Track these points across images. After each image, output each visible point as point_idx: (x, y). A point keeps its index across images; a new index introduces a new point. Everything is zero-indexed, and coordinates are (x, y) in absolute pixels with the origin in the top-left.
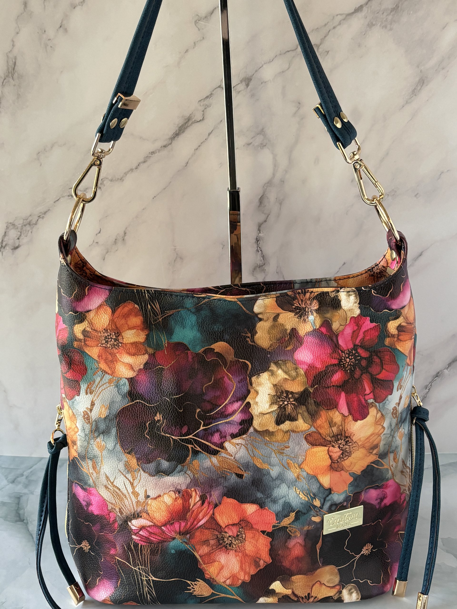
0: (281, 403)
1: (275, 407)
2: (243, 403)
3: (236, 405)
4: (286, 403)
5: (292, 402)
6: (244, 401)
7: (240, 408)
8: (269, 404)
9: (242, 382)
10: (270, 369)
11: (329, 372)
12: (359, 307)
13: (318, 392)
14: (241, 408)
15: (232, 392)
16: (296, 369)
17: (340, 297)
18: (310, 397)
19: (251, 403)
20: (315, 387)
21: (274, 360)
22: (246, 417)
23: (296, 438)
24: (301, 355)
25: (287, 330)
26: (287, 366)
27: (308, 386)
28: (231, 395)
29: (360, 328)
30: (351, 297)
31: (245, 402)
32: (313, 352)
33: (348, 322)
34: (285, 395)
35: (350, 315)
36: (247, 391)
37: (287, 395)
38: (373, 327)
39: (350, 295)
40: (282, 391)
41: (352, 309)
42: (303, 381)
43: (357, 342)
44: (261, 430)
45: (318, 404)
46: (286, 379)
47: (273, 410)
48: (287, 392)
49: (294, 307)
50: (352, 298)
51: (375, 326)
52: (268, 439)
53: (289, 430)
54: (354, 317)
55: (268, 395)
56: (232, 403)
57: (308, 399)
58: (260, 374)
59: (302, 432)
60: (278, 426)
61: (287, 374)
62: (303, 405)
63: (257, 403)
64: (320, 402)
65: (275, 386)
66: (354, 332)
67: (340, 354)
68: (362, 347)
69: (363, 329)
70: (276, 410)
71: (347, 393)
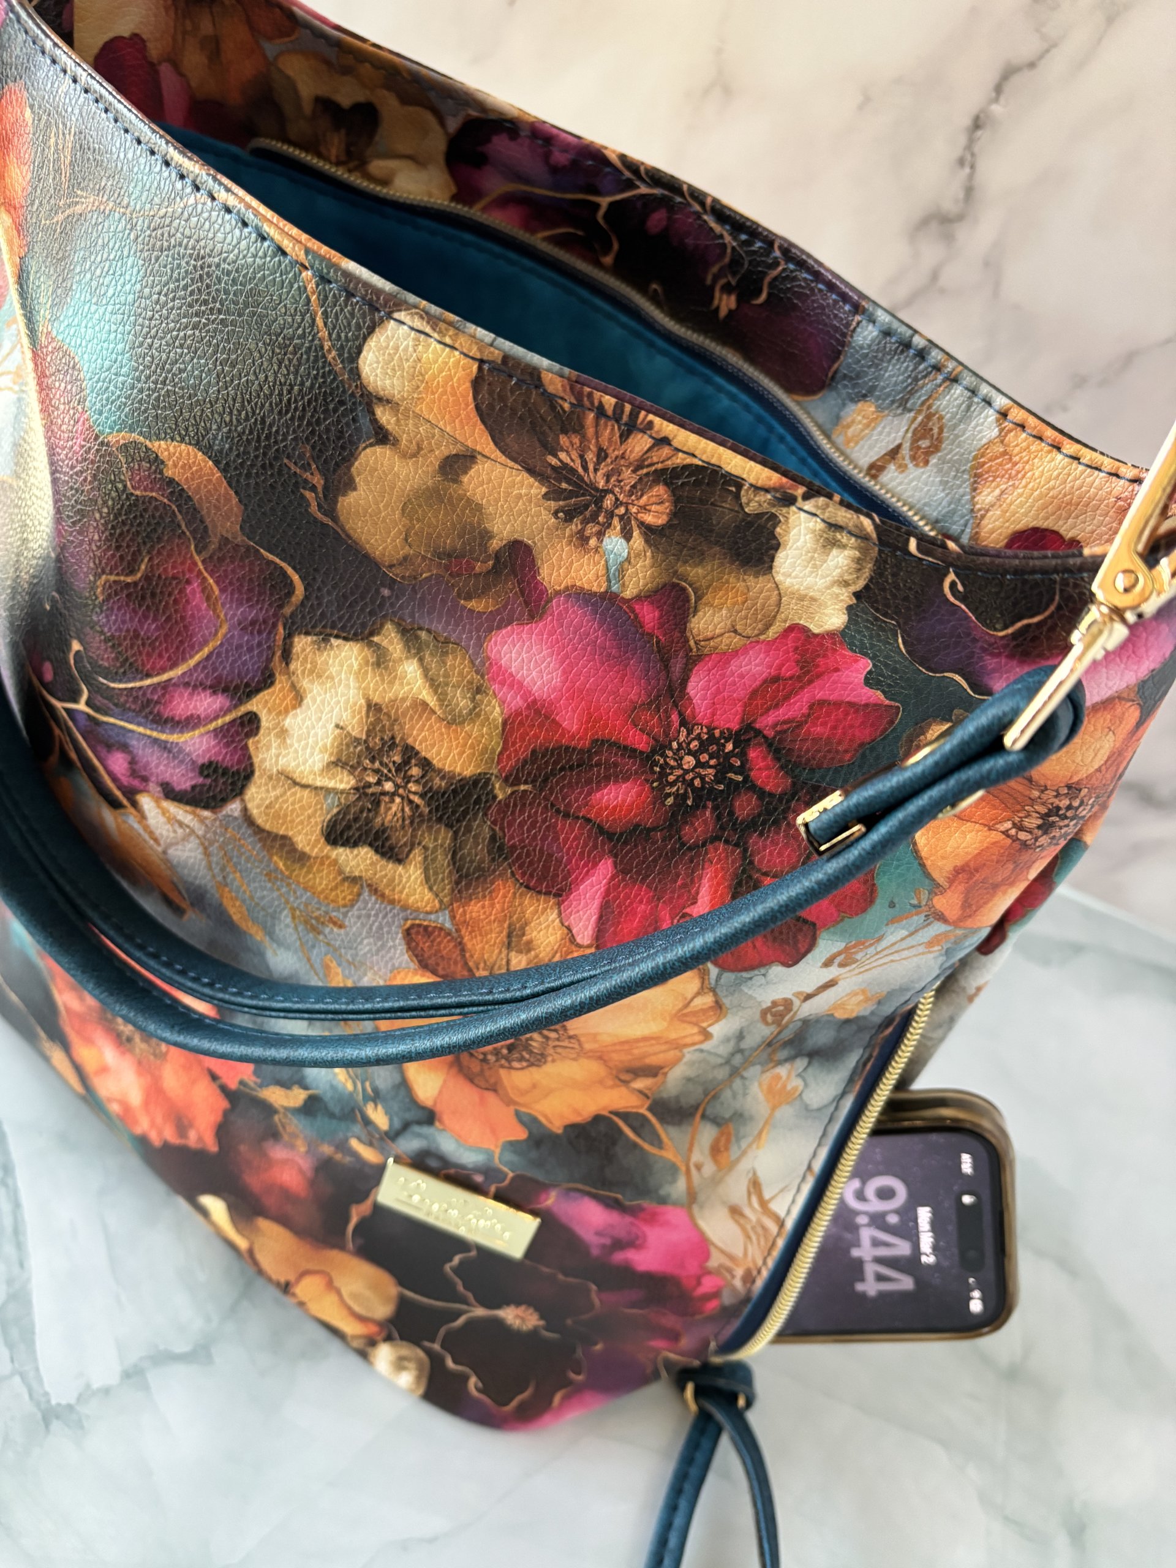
0: (372, 779)
1: (344, 782)
2: (236, 707)
3: (205, 703)
4: (388, 786)
5: (412, 797)
6: (241, 702)
7: (216, 718)
8: (326, 758)
9: (252, 633)
10: (376, 639)
11: (598, 764)
12: (850, 608)
13: (522, 812)
14: (220, 722)
15: (206, 651)
16: (478, 690)
17: (787, 532)
18: (485, 814)
19: (264, 723)
20: (523, 787)
21: (401, 619)
22: (226, 758)
23: (376, 915)
24: (519, 654)
25: (491, 537)
26: (445, 663)
27: (495, 771)
28: (197, 658)
29: (810, 682)
30: (835, 552)
31: (243, 709)
32: (571, 666)
33: (771, 633)
34: (397, 759)
35: (792, 614)
36: (263, 673)
37: (406, 762)
38: (867, 705)
39: (833, 543)
40: (393, 738)
41: (813, 599)
42: (485, 748)
43: (767, 722)
44: (267, 827)
45: (501, 848)
46: (425, 704)
47: (331, 784)
48: (410, 753)
49: (553, 461)
50: (841, 560)
51: (877, 706)
52: (281, 865)
53: (361, 878)
54: (804, 630)
55: (337, 726)
56: (191, 684)
57: (475, 815)
58: (333, 640)
59: (405, 908)
60: (329, 848)
61: (436, 692)
62: (446, 825)
63: (283, 733)
64: (513, 848)
65: (373, 708)
66: (775, 679)
67: (669, 726)
68: (777, 748)
69: (820, 691)
70: (342, 792)
71: (623, 869)
